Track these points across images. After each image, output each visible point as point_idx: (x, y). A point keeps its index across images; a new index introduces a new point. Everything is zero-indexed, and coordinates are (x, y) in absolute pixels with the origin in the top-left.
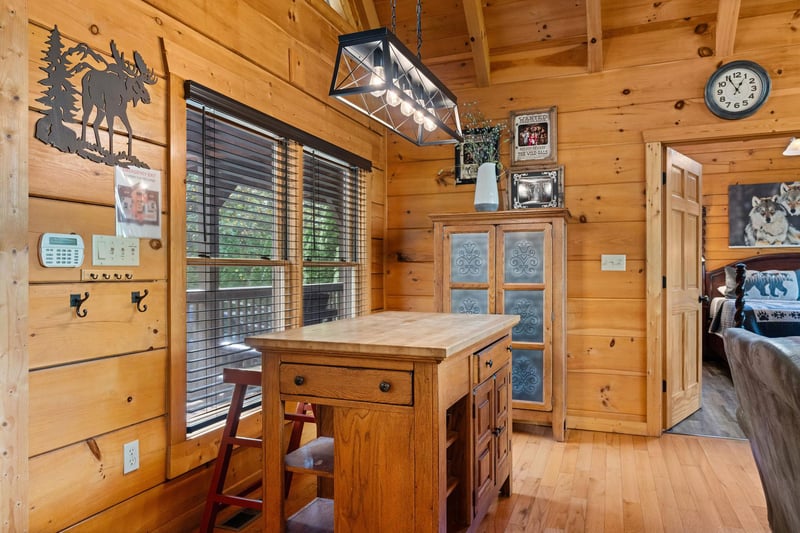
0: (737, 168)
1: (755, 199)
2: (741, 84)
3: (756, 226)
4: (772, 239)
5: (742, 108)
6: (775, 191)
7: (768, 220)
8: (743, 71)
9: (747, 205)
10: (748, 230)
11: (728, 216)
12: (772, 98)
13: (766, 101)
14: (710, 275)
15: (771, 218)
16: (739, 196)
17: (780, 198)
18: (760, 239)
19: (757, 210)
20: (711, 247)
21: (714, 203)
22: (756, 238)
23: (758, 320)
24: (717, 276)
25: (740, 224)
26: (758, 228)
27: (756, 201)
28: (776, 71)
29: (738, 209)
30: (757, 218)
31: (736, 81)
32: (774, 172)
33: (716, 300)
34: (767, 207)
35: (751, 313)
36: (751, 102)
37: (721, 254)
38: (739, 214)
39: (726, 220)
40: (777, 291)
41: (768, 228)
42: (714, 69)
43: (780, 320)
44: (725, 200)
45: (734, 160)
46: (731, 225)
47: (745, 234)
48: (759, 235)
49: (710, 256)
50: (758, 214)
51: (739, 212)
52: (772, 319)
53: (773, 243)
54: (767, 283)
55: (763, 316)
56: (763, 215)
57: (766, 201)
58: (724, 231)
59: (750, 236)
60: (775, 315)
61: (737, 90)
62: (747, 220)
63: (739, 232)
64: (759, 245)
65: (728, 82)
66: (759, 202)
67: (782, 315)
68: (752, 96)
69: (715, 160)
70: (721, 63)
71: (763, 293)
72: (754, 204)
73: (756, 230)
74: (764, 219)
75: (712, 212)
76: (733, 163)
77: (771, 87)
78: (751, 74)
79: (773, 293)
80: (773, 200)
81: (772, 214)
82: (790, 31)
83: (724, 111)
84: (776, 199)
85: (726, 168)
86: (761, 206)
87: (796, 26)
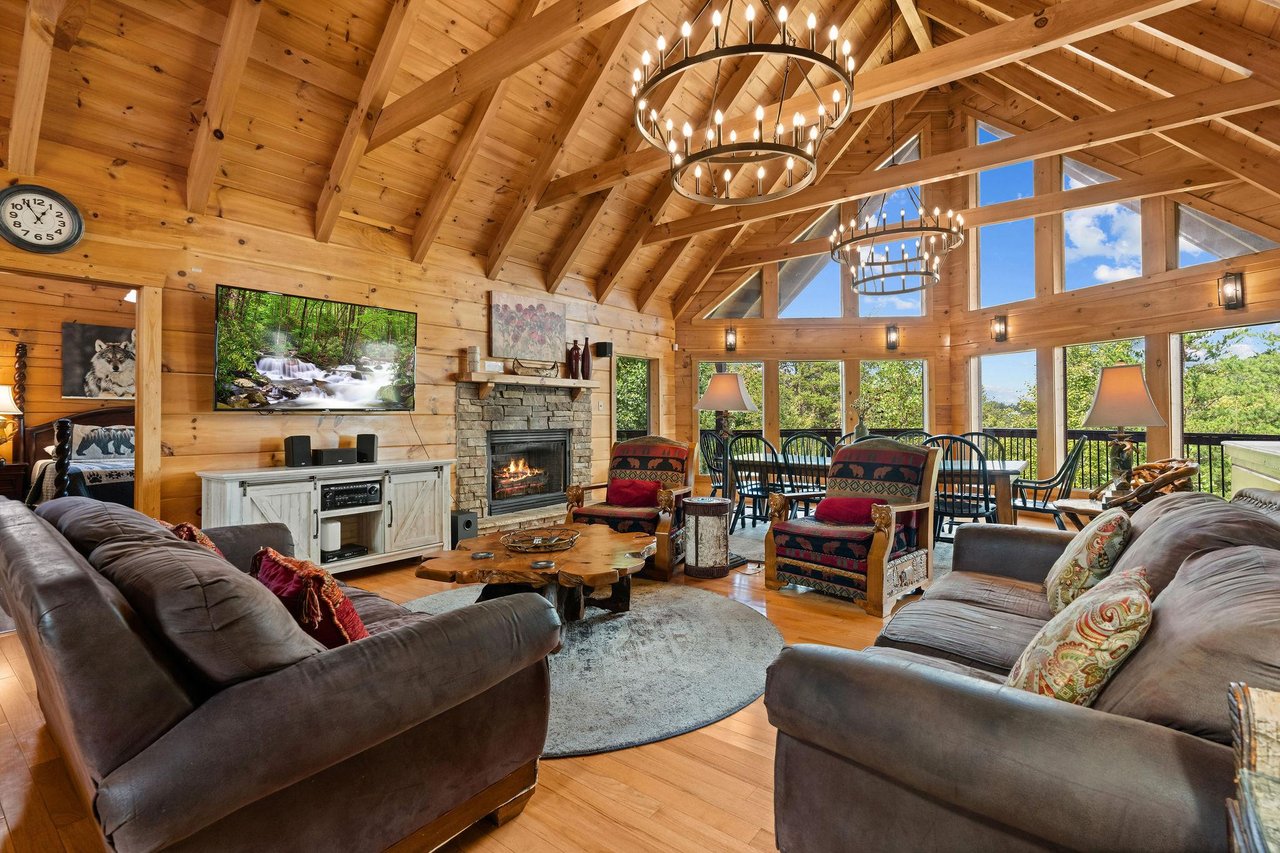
0: (75, 302)
1: (98, 342)
2: (44, 214)
3: (99, 374)
4: (120, 391)
5: (45, 241)
6: (124, 337)
7: (116, 369)
8: (48, 201)
9: (88, 349)
10: (89, 377)
11: (62, 359)
12: (83, 240)
13: (78, 241)
14: (32, 432)
15: (120, 366)
16: (78, 337)
17: (130, 346)
18: (105, 390)
19: (102, 355)
20: (33, 396)
21: (40, 341)
22: (99, 388)
23: (88, 483)
24: (43, 433)
25: (78, 371)
26: (103, 376)
27: (99, 345)
28: (91, 213)
29: (76, 352)
30: (101, 366)
31: (39, 210)
32: (123, 316)
33: (40, 463)
34: (114, 354)
35: (79, 475)
36: (58, 239)
37: (49, 405)
38: (78, 358)
39: (58, 363)
40: (123, 448)
41: (115, 377)
42: (6, 185)
43: (116, 481)
44: (58, 339)
45: (72, 293)
46: (65, 370)
47: (85, 382)
48: (103, 384)
49: (33, 407)
50: (103, 361)
51: (76, 355)
52: (105, 481)
53: (122, 395)
54: (110, 440)
55: (95, 477)
56: (109, 362)
57: (114, 346)
58: (56, 378)
59: (92, 386)
60: (110, 475)
61: (38, 219)
62: (88, 366)
63: (77, 380)
64: (103, 396)
65: (25, 206)
66: (104, 346)
67: (119, 475)
68: (59, 232)
69: (42, 288)
70: (16, 180)
71: (106, 452)
72: (98, 349)
73: (100, 379)
74: (110, 367)
75: (37, 352)
76: (69, 296)
77: (83, 227)
78: (57, 207)
79: (118, 451)
80: (122, 346)
81: (121, 362)
82: (109, 177)
83: (19, 239)
84: (126, 346)
85: (59, 301)
86: (106, 351)
87: (115, 173)
